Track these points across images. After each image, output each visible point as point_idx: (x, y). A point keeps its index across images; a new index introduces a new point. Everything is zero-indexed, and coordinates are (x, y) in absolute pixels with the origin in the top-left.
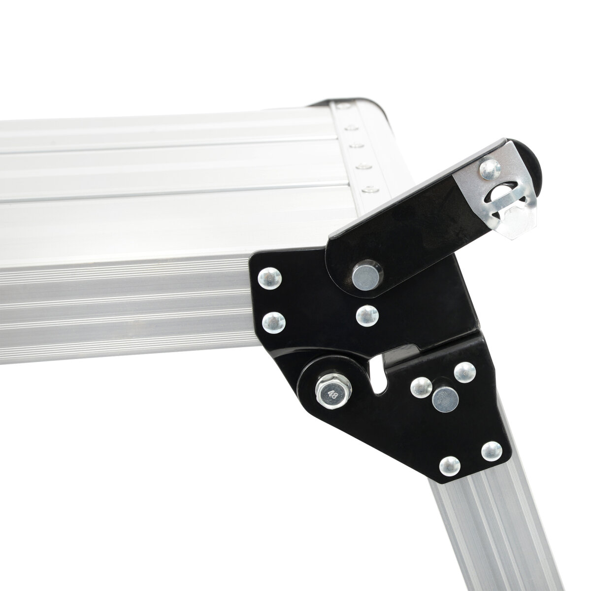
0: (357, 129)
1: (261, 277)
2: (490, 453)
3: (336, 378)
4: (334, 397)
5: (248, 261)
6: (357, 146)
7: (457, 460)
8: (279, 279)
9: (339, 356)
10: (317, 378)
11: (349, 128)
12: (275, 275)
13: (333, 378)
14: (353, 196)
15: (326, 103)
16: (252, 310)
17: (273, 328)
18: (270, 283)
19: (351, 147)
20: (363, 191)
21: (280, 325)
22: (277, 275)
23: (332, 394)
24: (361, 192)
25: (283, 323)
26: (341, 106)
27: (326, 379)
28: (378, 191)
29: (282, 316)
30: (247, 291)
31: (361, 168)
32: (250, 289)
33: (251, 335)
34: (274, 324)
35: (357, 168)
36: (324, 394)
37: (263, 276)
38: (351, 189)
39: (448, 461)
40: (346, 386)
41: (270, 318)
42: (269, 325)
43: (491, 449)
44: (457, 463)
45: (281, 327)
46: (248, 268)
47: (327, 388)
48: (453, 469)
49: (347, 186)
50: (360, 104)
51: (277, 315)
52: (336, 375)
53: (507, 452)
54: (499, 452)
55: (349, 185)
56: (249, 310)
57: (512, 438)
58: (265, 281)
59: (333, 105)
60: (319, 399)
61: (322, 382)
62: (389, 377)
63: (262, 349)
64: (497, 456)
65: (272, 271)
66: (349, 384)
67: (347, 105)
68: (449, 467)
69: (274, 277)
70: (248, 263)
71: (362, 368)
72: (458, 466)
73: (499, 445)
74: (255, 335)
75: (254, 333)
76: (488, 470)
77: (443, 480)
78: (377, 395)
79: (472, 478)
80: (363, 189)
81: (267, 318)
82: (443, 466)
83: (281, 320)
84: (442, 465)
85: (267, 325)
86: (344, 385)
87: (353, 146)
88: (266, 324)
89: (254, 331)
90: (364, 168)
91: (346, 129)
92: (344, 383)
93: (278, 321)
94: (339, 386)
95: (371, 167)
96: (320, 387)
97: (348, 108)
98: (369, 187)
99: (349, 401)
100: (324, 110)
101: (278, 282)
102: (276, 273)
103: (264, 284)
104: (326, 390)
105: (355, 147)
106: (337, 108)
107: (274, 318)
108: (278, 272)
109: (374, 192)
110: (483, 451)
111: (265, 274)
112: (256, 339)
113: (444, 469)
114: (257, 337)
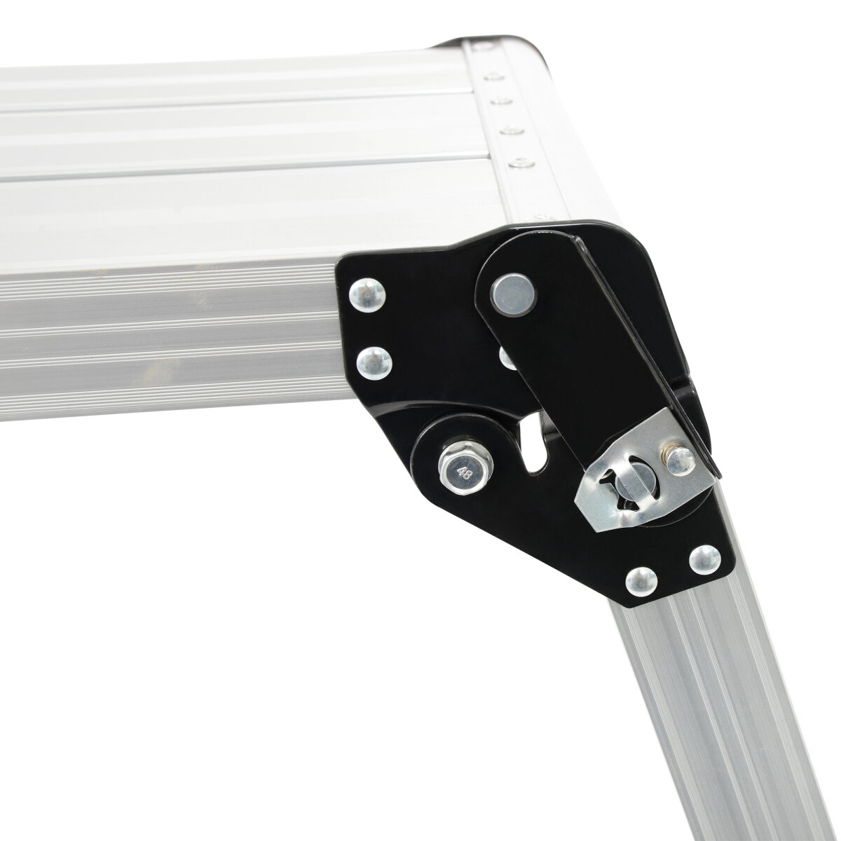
0: (502, 78)
1: (355, 294)
2: (702, 563)
3: (470, 448)
4: (467, 476)
5: (333, 268)
6: (502, 102)
7: (653, 573)
8: (381, 296)
9: (474, 415)
10: (442, 448)
11: (490, 77)
12: (376, 290)
13: (466, 448)
14: (495, 173)
15: (457, 43)
16: (341, 344)
17: (374, 372)
18: (367, 302)
19: (493, 103)
20: (511, 166)
21: (384, 367)
22: (379, 290)
23: (463, 472)
24: (508, 167)
25: (388, 363)
26: (478, 46)
27: (454, 450)
28: (533, 165)
29: (387, 354)
30: (334, 314)
31: (507, 132)
32: (337, 311)
33: (340, 381)
34: (375, 365)
35: (502, 133)
36: (452, 472)
37: (357, 291)
38: (493, 164)
39: (639, 574)
40: (484, 460)
41: (368, 357)
42: (367, 367)
43: (704, 556)
44: (652, 577)
45: (386, 371)
46: (334, 278)
47: (457, 463)
48: (646, 587)
49: (486, 160)
50: (507, 44)
51: (379, 351)
52: (469, 443)
53: (729, 562)
54: (716, 561)
55: (489, 157)
56: (336, 344)
57: (735, 540)
58: (360, 299)
59: (467, 46)
60: (444, 479)
61: (449, 454)
62: (549, 446)
63: (356, 403)
64: (714, 566)
65: (371, 283)
66: (489, 457)
67: (488, 45)
68: (640, 583)
69: (374, 293)
70: (333, 271)
71: (509, 433)
72: (653, 582)
73: (716, 550)
74: (347, 383)
75: (345, 379)
76: (699, 588)
77: (631, 602)
78: (532, 474)
79: (676, 600)
80: (510, 162)
81: (364, 356)
82: (632, 581)
83: (385, 359)
84: (629, 580)
85: (364, 366)
86: (481, 459)
87: (497, 101)
88: (361, 366)
89: (344, 376)
90: (513, 132)
91: (486, 79)
92: (481, 456)
93: (381, 361)
94: (474, 461)
95: (522, 132)
96: (445, 461)
97: (490, 49)
98: (519, 159)
99: (489, 483)
100: (454, 53)
101: (380, 300)
102: (377, 287)
103: (359, 304)
104: (454, 466)
105: (500, 104)
106: (473, 50)
107: (375, 356)
108: (380, 285)
109: (527, 167)
110: (692, 559)
111: (361, 289)
112: (348, 388)
113: (633, 585)
114: (349, 386)
